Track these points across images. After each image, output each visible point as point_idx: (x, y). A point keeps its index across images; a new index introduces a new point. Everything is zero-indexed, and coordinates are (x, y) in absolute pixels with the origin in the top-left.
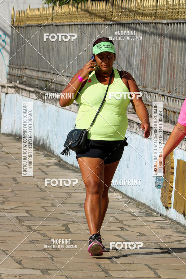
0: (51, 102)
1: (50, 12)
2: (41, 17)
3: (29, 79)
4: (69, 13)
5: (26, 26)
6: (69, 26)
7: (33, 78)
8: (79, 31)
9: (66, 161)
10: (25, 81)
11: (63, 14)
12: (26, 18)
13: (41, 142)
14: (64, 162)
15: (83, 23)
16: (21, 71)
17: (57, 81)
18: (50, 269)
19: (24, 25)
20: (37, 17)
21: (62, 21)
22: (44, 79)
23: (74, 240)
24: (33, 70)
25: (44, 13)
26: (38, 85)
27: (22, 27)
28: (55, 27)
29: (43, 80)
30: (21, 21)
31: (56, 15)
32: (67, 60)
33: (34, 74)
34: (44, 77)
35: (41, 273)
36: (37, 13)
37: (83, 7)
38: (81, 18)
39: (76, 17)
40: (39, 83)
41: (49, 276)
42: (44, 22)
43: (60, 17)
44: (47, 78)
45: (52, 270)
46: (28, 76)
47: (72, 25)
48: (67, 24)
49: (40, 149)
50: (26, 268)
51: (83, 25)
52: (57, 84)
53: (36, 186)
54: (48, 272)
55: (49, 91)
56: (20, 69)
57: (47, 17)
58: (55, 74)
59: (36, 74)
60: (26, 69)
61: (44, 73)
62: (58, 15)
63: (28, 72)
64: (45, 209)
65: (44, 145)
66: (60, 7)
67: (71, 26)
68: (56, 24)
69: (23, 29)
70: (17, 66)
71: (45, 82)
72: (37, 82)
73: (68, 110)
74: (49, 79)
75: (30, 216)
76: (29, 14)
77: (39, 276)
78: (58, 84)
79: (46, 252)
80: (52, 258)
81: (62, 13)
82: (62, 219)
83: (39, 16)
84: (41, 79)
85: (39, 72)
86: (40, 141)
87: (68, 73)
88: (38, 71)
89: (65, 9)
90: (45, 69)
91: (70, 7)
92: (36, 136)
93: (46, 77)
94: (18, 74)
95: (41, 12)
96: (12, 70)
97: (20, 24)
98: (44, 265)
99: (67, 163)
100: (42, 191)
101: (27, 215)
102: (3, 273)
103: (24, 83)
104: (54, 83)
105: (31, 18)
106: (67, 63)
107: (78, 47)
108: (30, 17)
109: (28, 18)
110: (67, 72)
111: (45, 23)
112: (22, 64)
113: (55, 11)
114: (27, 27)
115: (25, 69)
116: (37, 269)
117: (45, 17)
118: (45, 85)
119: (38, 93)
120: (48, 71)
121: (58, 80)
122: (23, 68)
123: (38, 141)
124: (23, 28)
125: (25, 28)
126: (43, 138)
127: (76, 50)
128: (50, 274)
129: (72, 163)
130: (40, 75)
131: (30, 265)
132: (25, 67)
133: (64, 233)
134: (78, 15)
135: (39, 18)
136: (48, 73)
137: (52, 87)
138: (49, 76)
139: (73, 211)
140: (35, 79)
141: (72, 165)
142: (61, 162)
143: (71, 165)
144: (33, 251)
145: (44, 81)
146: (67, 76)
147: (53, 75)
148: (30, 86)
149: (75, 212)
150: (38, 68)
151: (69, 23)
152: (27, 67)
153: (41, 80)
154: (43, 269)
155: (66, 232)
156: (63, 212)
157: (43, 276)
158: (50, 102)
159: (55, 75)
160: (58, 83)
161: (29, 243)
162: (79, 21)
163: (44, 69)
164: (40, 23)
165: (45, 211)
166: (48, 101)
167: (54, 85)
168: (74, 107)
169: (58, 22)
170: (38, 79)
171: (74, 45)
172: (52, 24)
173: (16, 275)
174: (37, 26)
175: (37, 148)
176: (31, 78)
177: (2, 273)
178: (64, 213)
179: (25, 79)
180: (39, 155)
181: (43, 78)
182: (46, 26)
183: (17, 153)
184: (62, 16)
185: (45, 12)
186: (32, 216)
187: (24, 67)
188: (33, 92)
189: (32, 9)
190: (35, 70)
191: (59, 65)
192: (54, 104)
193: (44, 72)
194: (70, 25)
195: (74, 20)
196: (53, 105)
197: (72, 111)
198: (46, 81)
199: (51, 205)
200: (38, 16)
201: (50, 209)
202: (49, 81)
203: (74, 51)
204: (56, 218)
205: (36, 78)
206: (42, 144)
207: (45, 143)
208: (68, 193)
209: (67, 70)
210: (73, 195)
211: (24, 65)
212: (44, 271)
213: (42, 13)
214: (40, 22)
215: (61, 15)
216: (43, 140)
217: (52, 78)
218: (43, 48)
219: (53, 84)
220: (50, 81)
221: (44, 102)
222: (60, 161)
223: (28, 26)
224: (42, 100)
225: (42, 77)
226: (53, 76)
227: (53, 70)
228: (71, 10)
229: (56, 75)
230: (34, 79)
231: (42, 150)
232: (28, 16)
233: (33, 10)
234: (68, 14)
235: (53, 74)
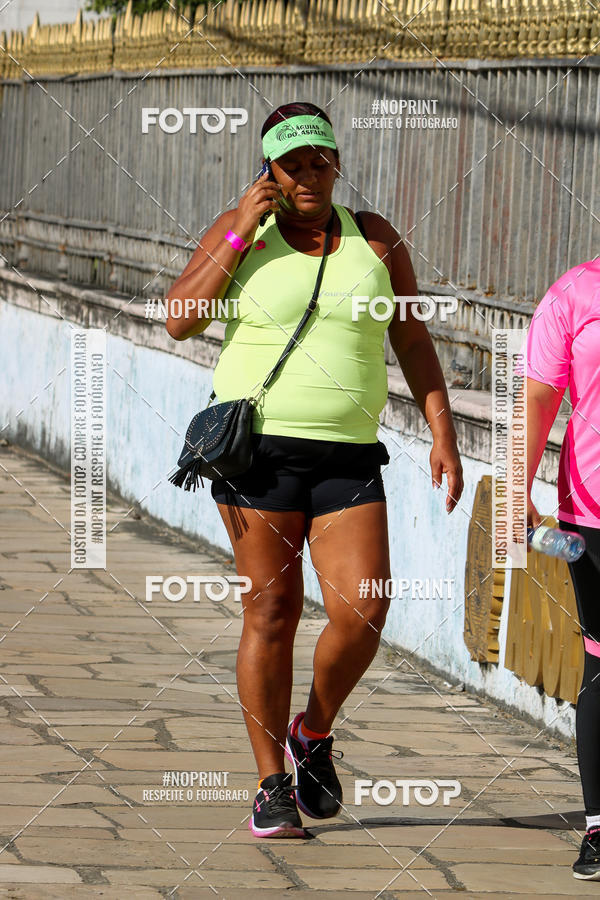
0: (110, 328)
1: (105, 37)
2: (74, 52)
3: (38, 252)
4: (167, 39)
5: (26, 82)
6: (165, 81)
7: (50, 250)
8: (197, 96)
9: (159, 517)
10: (25, 260)
11: (145, 43)
12: (25, 57)
14: (154, 519)
15: (210, 72)
16: (11, 226)
17: (127, 258)
18: (109, 864)
19: (19, 77)
20: (62, 53)
21: (142, 65)
22: (86, 253)
24: (51, 223)
25: (83, 40)
26: (66, 272)
27: (14, 85)
28: (122, 84)
29: (83, 257)
30: (10, 65)
31: (124, 44)
33: (55, 236)
34: (87, 245)
35: (79, 879)
36: (61, 38)
37: (211, 21)
38: (203, 53)
39: (189, 50)
40: (71, 267)
41: (104, 886)
42: (85, 68)
43: (137, 50)
44: (95, 250)
45: (114, 868)
46: (36, 243)
47: (174, 77)
48: (158, 73)
50: (31, 863)
51: (209, 79)
52: (127, 267)
53: (61, 598)
54: (103, 873)
55: (102, 291)
56: (9, 219)
57: (93, 51)
58: (123, 236)
59: (61, 236)
60: (27, 219)
61: (88, 233)
62: (131, 44)
63: (33, 230)
64: (91, 671)
66: (137, 20)
67: (171, 79)
68: (124, 76)
69: (18, 90)
71: (90, 262)
72: (63, 263)
73: (165, 351)
74: (102, 251)
75: (42, 695)
76: (36, 42)
77: (73, 888)
78: (132, 267)
79: (96, 811)
80: (114, 830)
81: (142, 39)
83: (69, 50)
84: (75, 251)
85: (71, 230)
87: (163, 233)
88: (67, 227)
89: (152, 26)
90: (89, 219)
91: (169, 18)
92: (60, 436)
93: (92, 246)
94: (1, 236)
95: (74, 38)
97: (9, 76)
98: (89, 853)
99: (161, 523)
100: (84, 614)
101: (32, 691)
103: (22, 266)
104: (117, 264)
105: (42, 57)
107: (196, 149)
108: (38, 51)
109: (34, 56)
110: (159, 228)
111: (86, 70)
113: (121, 34)
114: (31, 86)
115: (24, 221)
116: (65, 866)
117: (88, 51)
118: (89, 271)
119: (67, 296)
120: (99, 225)
121: (131, 256)
122: (19, 218)
123: (65, 454)
124: (16, 88)
125: (23, 87)
127: (190, 158)
128: (108, 882)
129: (178, 524)
130: (74, 238)
131: (44, 853)
132: (26, 214)
133: (154, 750)
134: (194, 45)
135: (68, 57)
136: (98, 233)
137: (113, 277)
138: (102, 244)
139: (182, 677)
140: (57, 251)
141: (179, 531)
142: (144, 519)
143: (175, 529)
144: (52, 806)
145: (85, 260)
146: (162, 243)
147: (116, 240)
148: (40, 273)
149: (189, 682)
150: (68, 217)
151: (165, 73)
152: (31, 213)
153: (77, 255)
154: (84, 866)
155: (159, 746)
156: (150, 681)
157: (86, 888)
158: (106, 327)
159: (121, 238)
160: (131, 264)
161: (41, 780)
162: (198, 66)
163: (85, 218)
164: (71, 71)
165: (93, 678)
166: (99, 323)
167: (117, 272)
169: (129, 69)
170: (66, 253)
171: (181, 143)
172: (110, 74)
174: (62, 80)
176: (44, 249)
178: (153, 686)
179: (24, 252)
181: (84, 249)
182: (93, 83)
184: (142, 48)
185: (89, 37)
186: (48, 693)
187: (21, 214)
188: (50, 295)
189: (45, 27)
190: (57, 224)
191: (134, 207)
192: (120, 332)
193: (85, 229)
194: (167, 78)
195: (181, 62)
196: (117, 334)
197: (179, 356)
198: (93, 258)
199: (109, 659)
200: (64, 50)
201: (108, 672)
202: (101, 259)
203: (183, 161)
204: (128, 702)
205: (60, 249)
208: (166, 620)
209: (158, 224)
210: (181, 624)
211: (21, 206)
212: (87, 871)
213: (78, 40)
214: (73, 67)
215: (139, 44)
217: (111, 248)
218: (84, 153)
219: (115, 268)
220: (106, 258)
221: (87, 327)
222: (139, 518)
223: (33, 82)
224: (79, 321)
225: (81, 245)
226: (116, 243)
227: (115, 223)
228: (173, 29)
229: (125, 239)
230: (54, 254)
232: (34, 49)
233: (50, 29)
234: (163, 41)
235: (117, 235)
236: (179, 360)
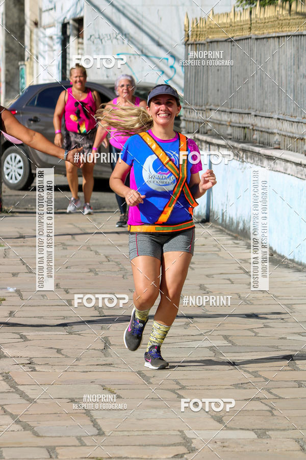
0: (254, 161)
1: (246, 19)
2: (231, 26)
3: (217, 126)
4: (278, 18)
5: (208, 42)
6: (278, 39)
7: (223, 125)
8: (294, 45)
9: (282, 254)
10: (211, 130)
11: (267, 21)
12: (207, 30)
13: (241, 226)
14: (279, 256)
15: (300, 34)
16: (203, 113)
17: (261, 127)
18: (270, 428)
19: (204, 40)
20: (225, 27)
21: (265, 31)
22: (241, 125)
23: (304, 381)
24: (223, 111)
25: (236, 20)
26: (231, 135)
27: (202, 44)
28: (256, 41)
29: (239, 127)
30: (200, 34)
31: (256, 21)
32: (277, 94)
33: (225, 118)
34: (241, 122)
35: (256, 436)
36: (225, 20)
37: (299, 9)
38: (296, 25)
39: (289, 23)
40: (233, 132)
41: (268, 439)
42: (237, 34)
43: (263, 24)
44: (245, 124)
45: (273, 430)
46: (215, 121)
47: (282, 37)
48: (274, 35)
49: (239, 237)
50: (232, 429)
51: (300, 37)
52: (262, 131)
53: (237, 296)
54: (267, 433)
55: (250, 144)
56: (202, 110)
57: (241, 25)
58: (259, 116)
59: (228, 118)
60: (211, 110)
61: (241, 115)
62: (259, 21)
63: (213, 115)
64: (254, 332)
65: (245, 231)
66: (263, 9)
67: (281, 38)
68: (257, 37)
69: (204, 47)
70: (197, 106)
71: (243, 129)
72: (229, 131)
73: (282, 173)
74: (249, 124)
75: (230, 345)
76: (212, 22)
77: (253, 441)
78: (264, 132)
79: (261, 402)
80: (271, 411)
81: (265, 19)
82: (282, 348)
83: (229, 26)
84: (235, 125)
85: (233, 114)
86: (238, 223)
87: (279, 114)
88: (231, 113)
89: (270, 12)
90: (242, 109)
91: (278, 9)
92: (231, 216)
93: (244, 122)
94: (198, 119)
95: (231, 19)
96: (189, 112)
97: (199, 40)
98: (259, 423)
99: (283, 257)
100: (248, 304)
101: (225, 343)
102: (195, 438)
103: (209, 133)
104: (257, 130)
105: (216, 30)
106: (277, 97)
107: (294, 72)
108: (213, 27)
109: (211, 30)
110: (277, 112)
111: (238, 35)
112: (204, 102)
113: (254, 17)
114: (210, 44)
115: (209, 111)
116: (248, 430)
117: (238, 25)
118: (242, 134)
119: (234, 148)
120: (247, 111)
121: (263, 126)
122: (207, 109)
123: (235, 225)
124: (203, 45)
125: (206, 45)
126: (243, 219)
127: (291, 76)
128: (270, 437)
129: (291, 257)
130: (234, 118)
131: (238, 423)
132: (210, 107)
133: (288, 370)
134: (291, 20)
135: (228, 29)
136: (246, 115)
137: (255, 137)
138: (248, 121)
139: (299, 334)
140: (227, 125)
141: (292, 261)
142: (274, 255)
143: (290, 260)
144: (240, 400)
145: (240, 129)
146: (279, 119)
147: (256, 118)
148: (218, 136)
149: (303, 336)
150: (231, 108)
151: (277, 35)
152: (212, 107)
153: (236, 127)
154: (257, 429)
155: (290, 368)
156: (283, 336)
157: (260, 440)
158: (252, 161)
159: (258, 117)
160: (263, 130)
161: (233, 388)
162: (294, 31)
163: (240, 108)
164: (230, 36)
165: (255, 336)
166: (249, 160)
167: (256, 134)
168: (291, 168)
169: (259, 34)
170: (230, 126)
171: (286, 70)
172: (249, 37)
173: (216, 441)
174: (226, 41)
175: (234, 235)
176: (220, 124)
177: (193, 438)
178: (285, 338)
179: (210, 126)
180: (238, 247)
181: (240, 123)
182: (241, 41)
183: (204, 245)
184: (265, 23)
185: (238, 19)
186: (233, 344)
187: (207, 107)
188: (224, 147)
189: (217, 15)
190: (225, 112)
191: (264, 102)
192: (259, 164)
193: (240, 113)
194: (278, 37)
195: (285, 29)
196: (258, 165)
197: (289, 174)
198: (244, 128)
199: (262, 326)
200: (227, 26)
201: (262, 332)
202: (248, 128)
203: (288, 78)
204: (273, 347)
205: (228, 124)
206: (242, 228)
207: (247, 226)
208: (289, 306)
209: (277, 109)
210: (297, 307)
211: (207, 103)
212: (259, 432)
213: (233, 20)
214: (231, 34)
215: (263, 21)
216: (244, 222)
217: (253, 122)
218: (238, 76)
219: (255, 132)
220: (251, 127)
221: (243, 162)
222: (272, 255)
223: (211, 42)
224: (238, 159)
225: (238, 122)
226: (256, 120)
227: (255, 110)
228: (281, 13)
229: (260, 117)
230: (225, 126)
231: (242, 238)
232: (211, 26)
233: (219, 16)
234: (276, 19)
235: (256, 116)
236: (290, 176)
